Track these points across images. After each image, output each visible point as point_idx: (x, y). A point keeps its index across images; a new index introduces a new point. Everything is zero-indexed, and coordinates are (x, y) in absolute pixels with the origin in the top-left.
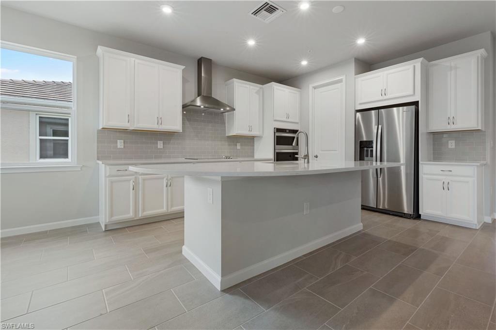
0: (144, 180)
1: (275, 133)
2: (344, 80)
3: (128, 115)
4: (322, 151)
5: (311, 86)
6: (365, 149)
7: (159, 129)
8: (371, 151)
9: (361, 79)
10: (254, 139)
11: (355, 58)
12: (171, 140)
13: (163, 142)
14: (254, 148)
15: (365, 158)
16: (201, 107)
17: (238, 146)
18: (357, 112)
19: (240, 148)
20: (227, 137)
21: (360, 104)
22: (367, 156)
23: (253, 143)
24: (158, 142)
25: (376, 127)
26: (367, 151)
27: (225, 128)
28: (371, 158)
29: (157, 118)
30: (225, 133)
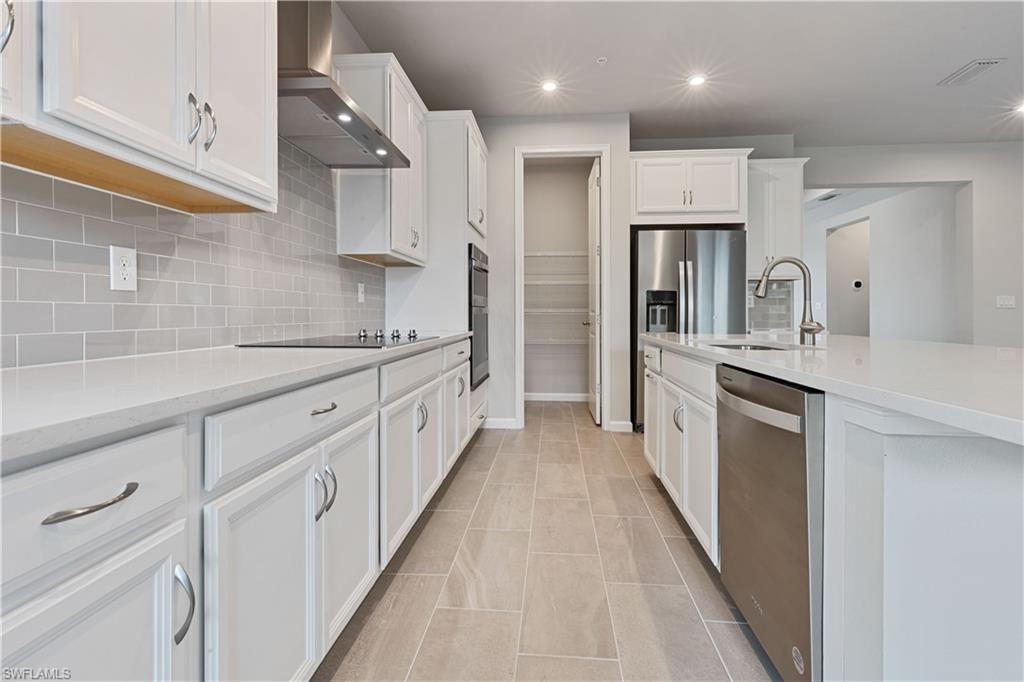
1: (470, 260)
2: (606, 157)
5: (519, 151)
6: (650, 308)
7: (193, 169)
8: (663, 311)
9: (641, 161)
10: (384, 270)
11: (631, 115)
12: (174, 250)
13: (138, 255)
14: (384, 302)
15: (651, 326)
16: (337, 115)
17: (360, 293)
18: (635, 230)
19: (363, 301)
20: (340, 257)
21: (640, 213)
22: (654, 322)
23: (384, 286)
24: (109, 250)
25: (682, 264)
26: (655, 311)
27: (334, 223)
28: (663, 326)
29: (192, 99)
30: (335, 243)
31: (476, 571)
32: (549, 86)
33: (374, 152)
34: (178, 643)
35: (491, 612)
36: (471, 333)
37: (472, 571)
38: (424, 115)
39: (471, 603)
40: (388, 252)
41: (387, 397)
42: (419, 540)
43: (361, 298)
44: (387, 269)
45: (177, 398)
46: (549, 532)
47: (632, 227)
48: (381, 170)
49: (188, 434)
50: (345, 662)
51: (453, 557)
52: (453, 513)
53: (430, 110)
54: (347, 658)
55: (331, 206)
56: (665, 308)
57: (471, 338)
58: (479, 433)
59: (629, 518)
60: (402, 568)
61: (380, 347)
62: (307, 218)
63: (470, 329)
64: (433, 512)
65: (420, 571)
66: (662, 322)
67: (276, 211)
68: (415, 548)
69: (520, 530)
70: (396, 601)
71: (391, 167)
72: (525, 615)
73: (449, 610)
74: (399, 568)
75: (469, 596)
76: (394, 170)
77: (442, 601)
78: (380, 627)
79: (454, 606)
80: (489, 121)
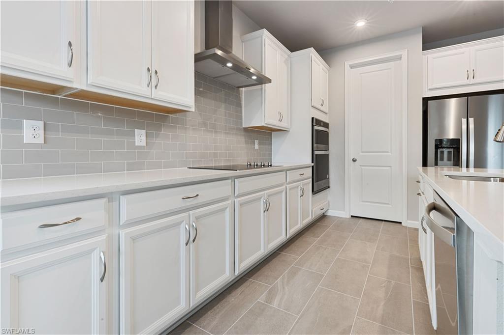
0: (134, 239)
1: (313, 126)
2: (405, 57)
3: (70, 44)
4: (363, 152)
5: (347, 64)
6: (439, 151)
7: (150, 97)
8: (449, 153)
9: (430, 56)
10: (271, 133)
11: (423, 28)
12: (161, 130)
13: (146, 132)
14: (271, 148)
15: (439, 162)
16: (226, 64)
17: (256, 145)
18: (426, 101)
19: (258, 148)
20: (244, 128)
21: (431, 89)
22: (442, 159)
23: (271, 141)
24: (135, 131)
25: (464, 121)
26: (442, 153)
27: (241, 113)
28: (449, 162)
29: (149, 70)
30: (242, 122)
31: (286, 288)
32: (361, 24)
33: (251, 78)
34: (102, 281)
35: (282, 311)
36: (313, 164)
37: (284, 288)
38: (289, 56)
39: (275, 304)
40: (264, 125)
41: (239, 194)
42: (267, 265)
43: (257, 147)
44: (273, 133)
45: (97, 188)
46: (336, 278)
47: (424, 99)
48: (260, 86)
49: (109, 202)
50: (209, 313)
51: (278, 278)
52: (289, 256)
53: (292, 51)
54: (211, 311)
55: (239, 105)
56: (452, 150)
57: (313, 167)
58: (323, 217)
59: (393, 282)
60: (252, 278)
61: (236, 170)
62: (225, 112)
63: (313, 162)
64: (280, 253)
65: (261, 281)
66: (449, 159)
67: (194, 110)
68: (263, 269)
69: (320, 273)
70: (243, 291)
71: (265, 83)
72: (299, 319)
73: (263, 304)
74: (251, 276)
75: (276, 300)
76: (266, 84)
77: (262, 299)
78: (230, 301)
79: (266, 302)
80: (326, 51)
